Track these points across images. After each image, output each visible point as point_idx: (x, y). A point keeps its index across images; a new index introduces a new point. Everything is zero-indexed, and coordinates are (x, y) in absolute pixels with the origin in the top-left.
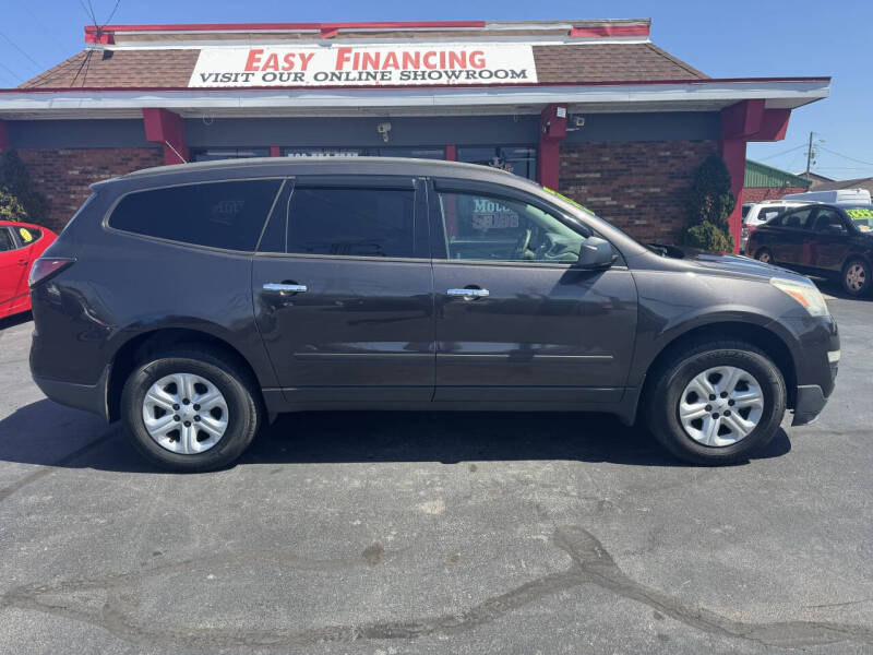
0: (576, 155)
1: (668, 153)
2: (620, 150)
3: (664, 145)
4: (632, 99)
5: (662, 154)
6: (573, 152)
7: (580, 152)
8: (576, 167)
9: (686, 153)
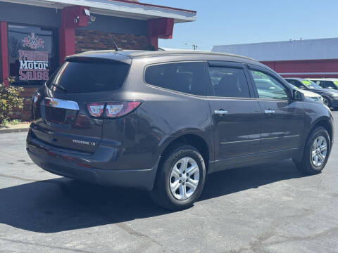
0: (81, 37)
1: (126, 41)
2: (103, 37)
3: (123, 36)
4: (121, 10)
5: (123, 41)
6: (79, 35)
7: (83, 35)
8: (82, 45)
9: (133, 42)
